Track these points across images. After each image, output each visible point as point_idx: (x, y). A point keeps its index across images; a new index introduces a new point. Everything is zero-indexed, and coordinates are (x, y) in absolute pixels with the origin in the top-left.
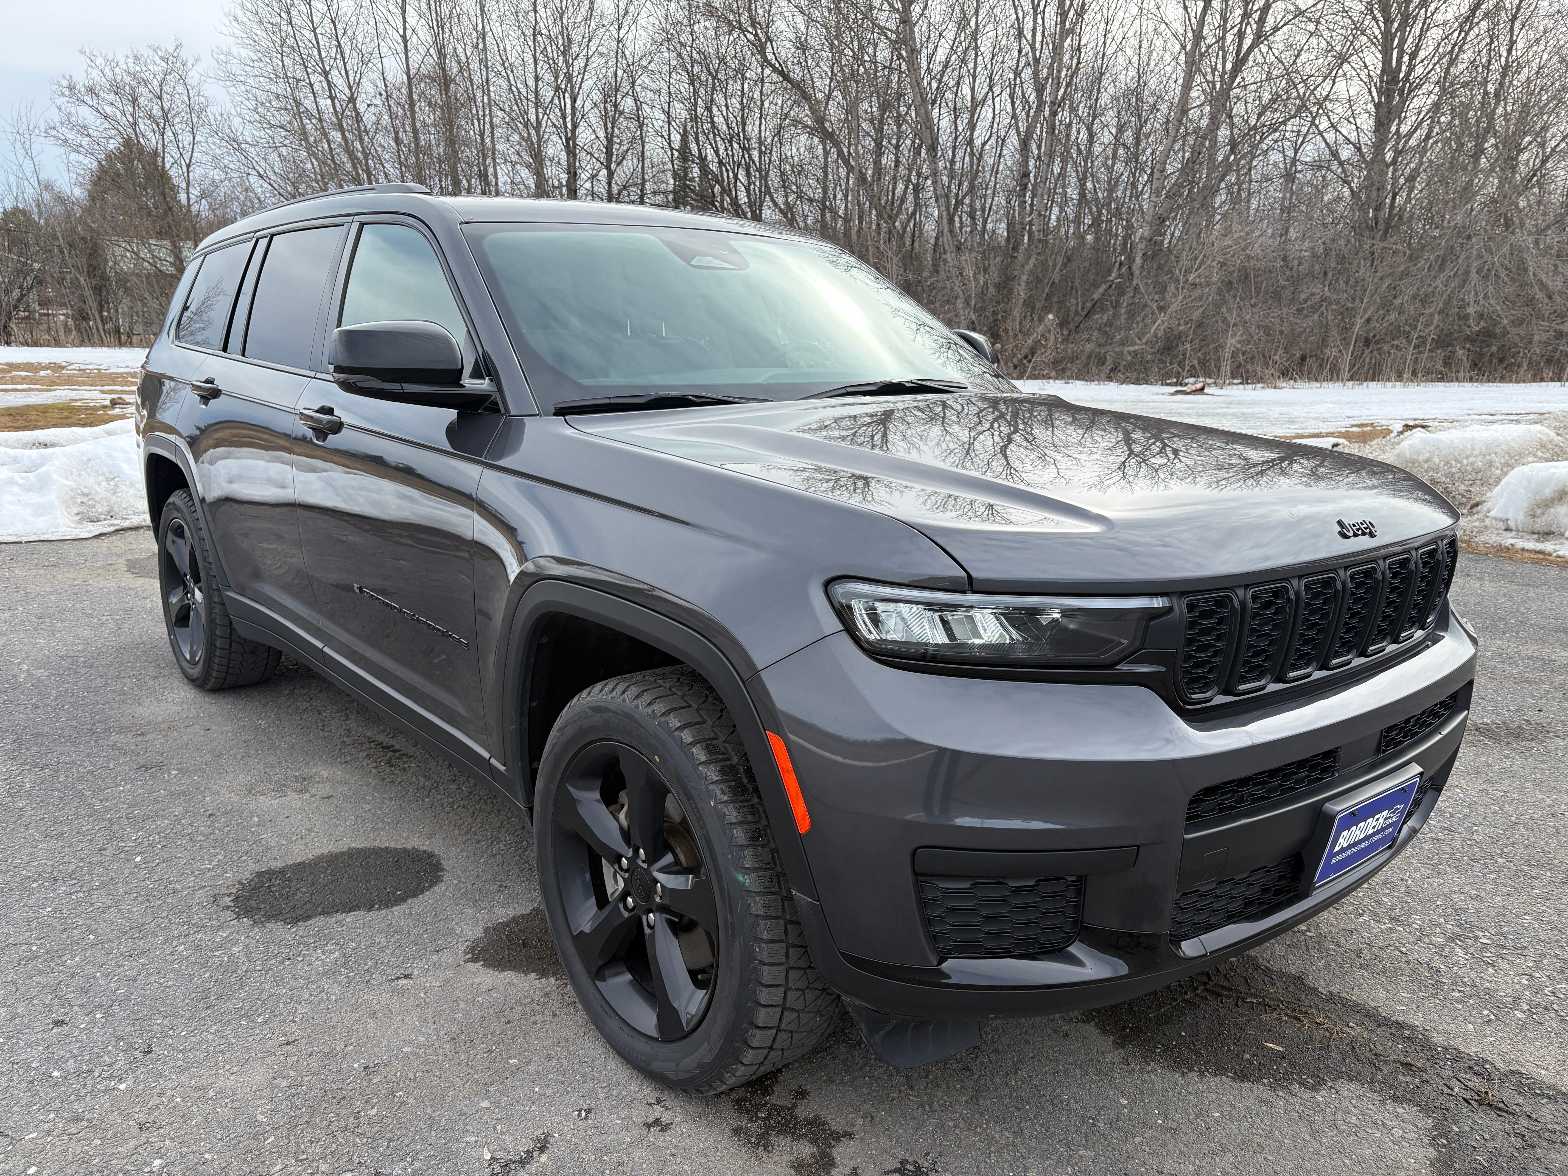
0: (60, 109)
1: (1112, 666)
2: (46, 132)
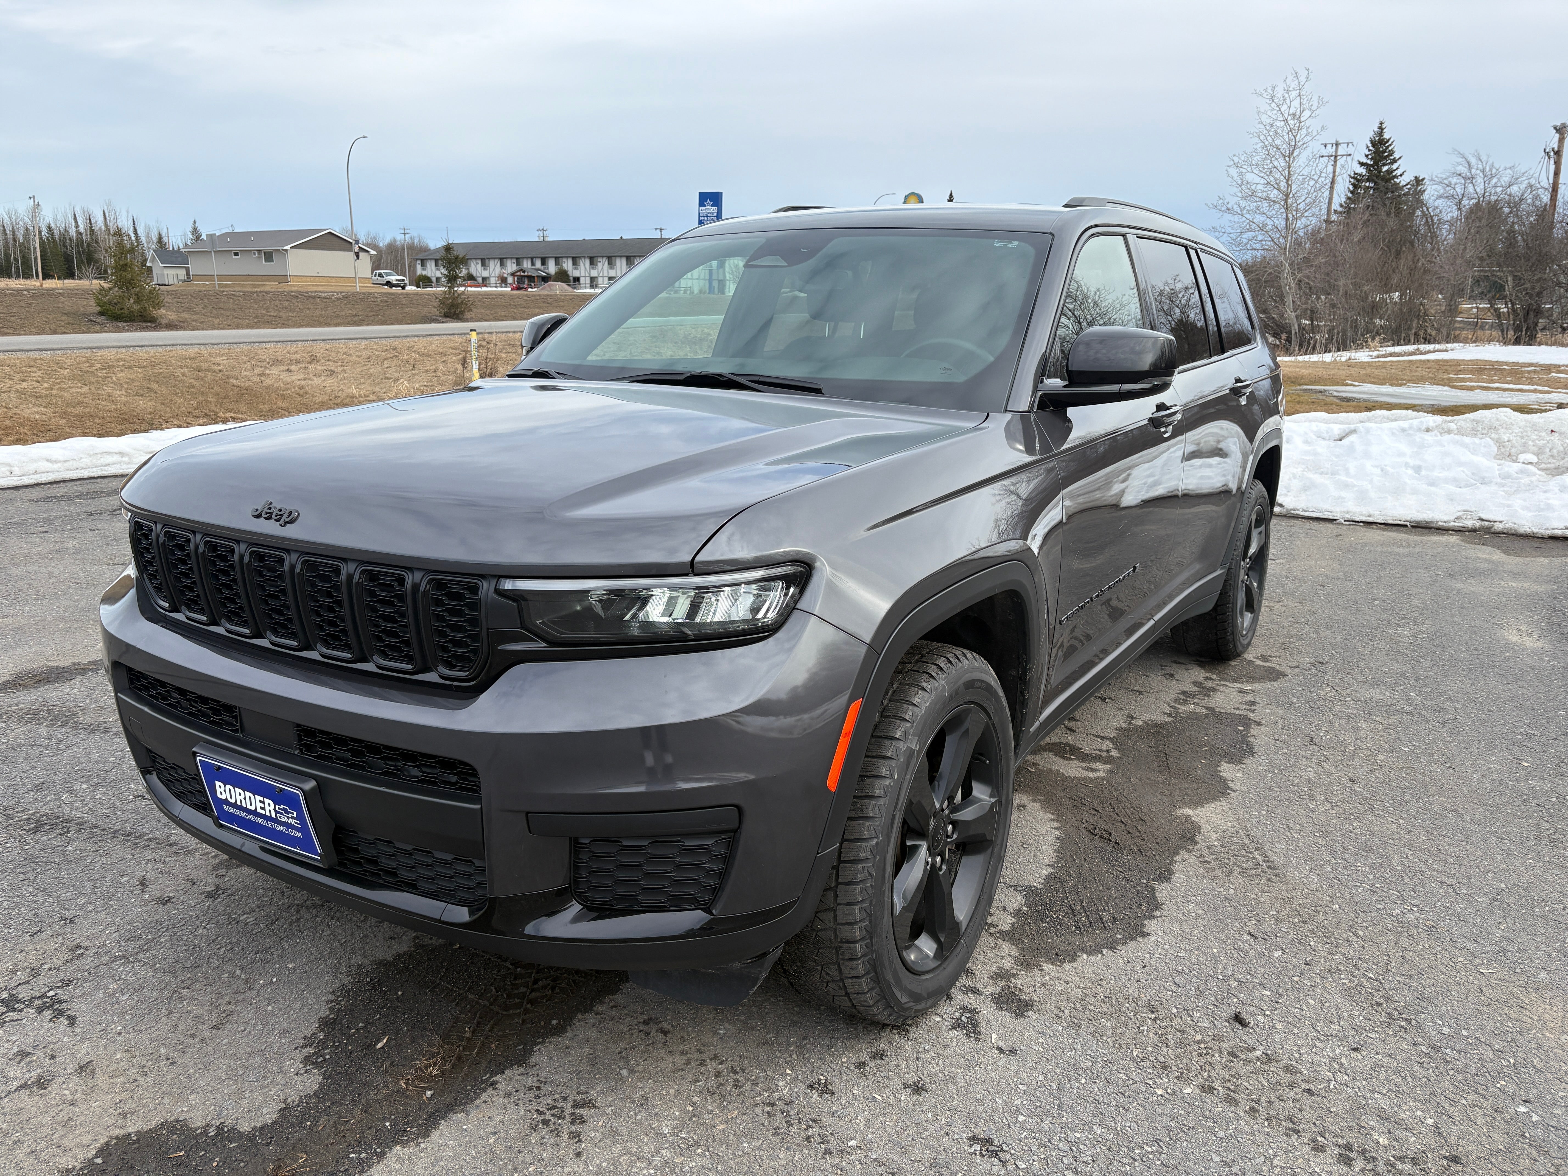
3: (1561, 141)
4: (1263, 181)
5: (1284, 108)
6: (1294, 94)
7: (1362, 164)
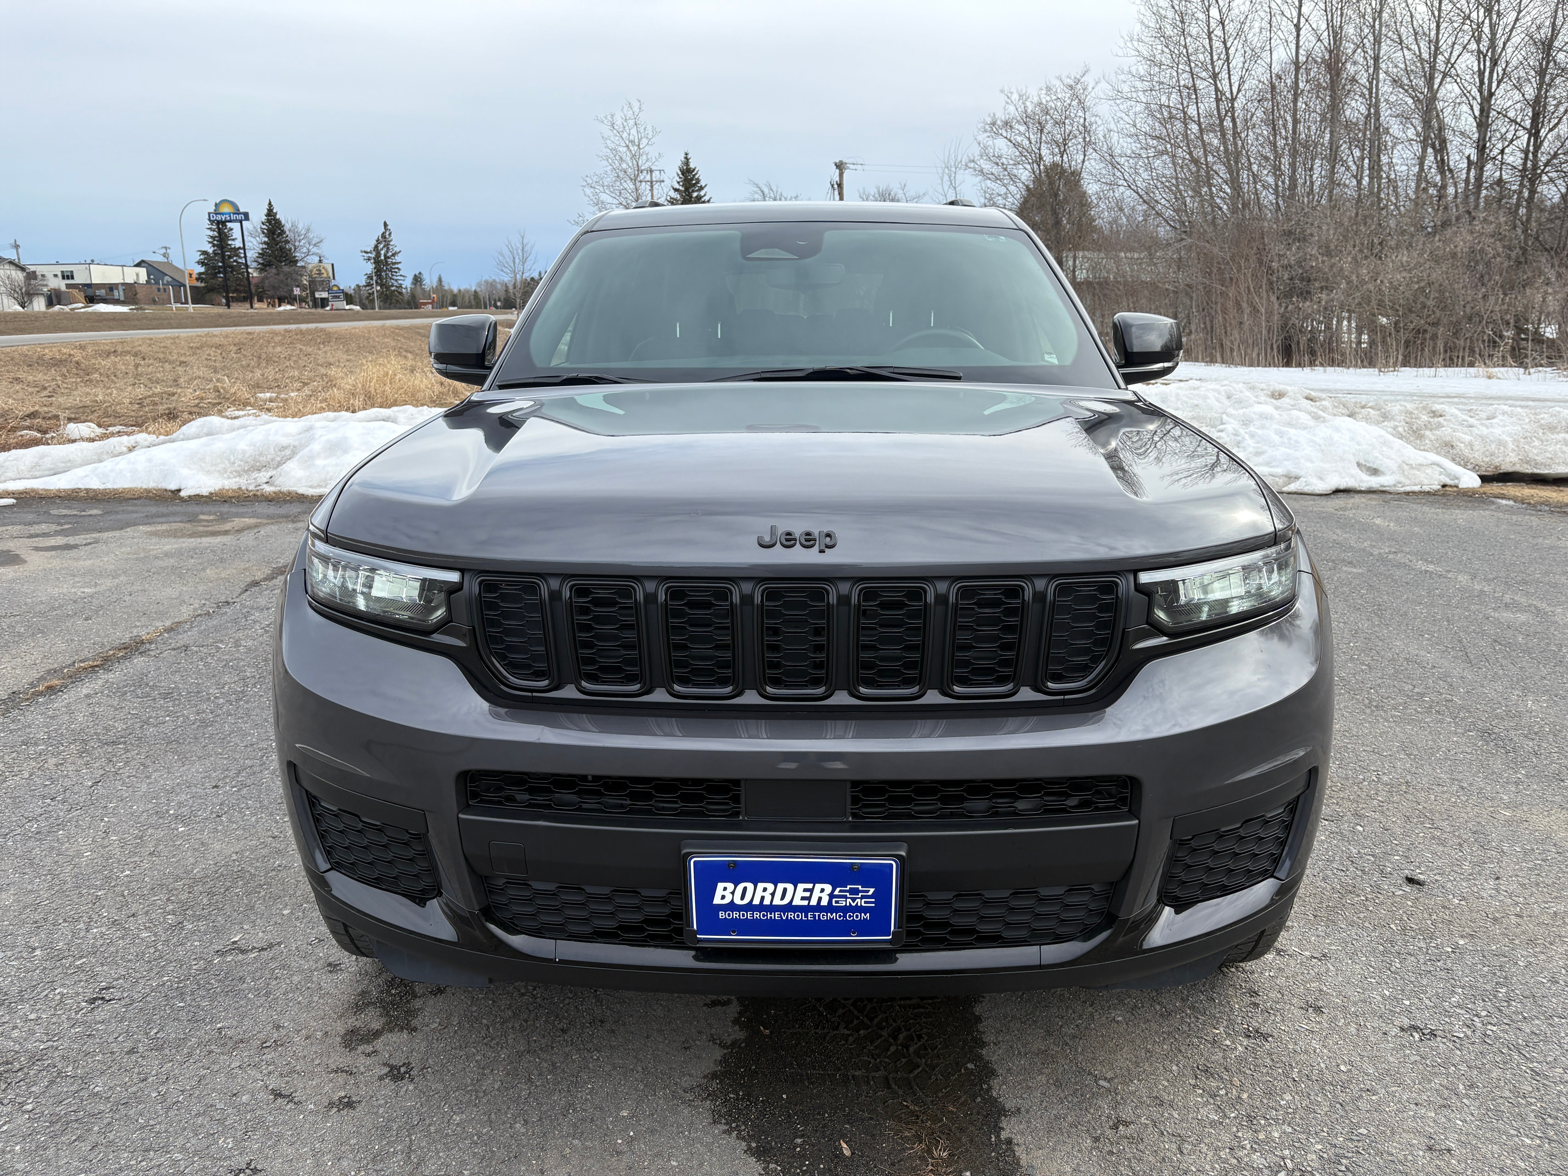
0: (979, 144)
1: (429, 633)
2: (966, 165)
3: (841, 175)
4: (616, 202)
5: (625, 135)
6: (631, 122)
7: (676, 190)
